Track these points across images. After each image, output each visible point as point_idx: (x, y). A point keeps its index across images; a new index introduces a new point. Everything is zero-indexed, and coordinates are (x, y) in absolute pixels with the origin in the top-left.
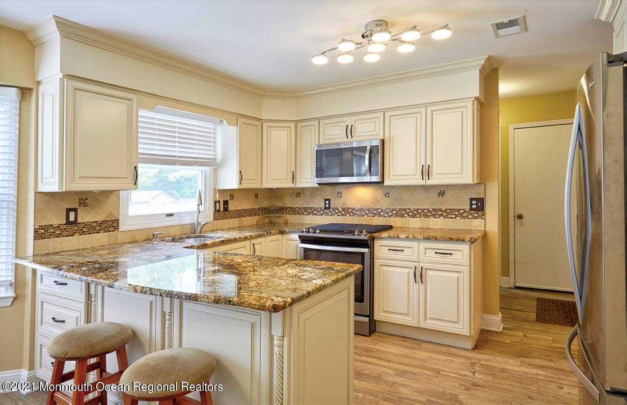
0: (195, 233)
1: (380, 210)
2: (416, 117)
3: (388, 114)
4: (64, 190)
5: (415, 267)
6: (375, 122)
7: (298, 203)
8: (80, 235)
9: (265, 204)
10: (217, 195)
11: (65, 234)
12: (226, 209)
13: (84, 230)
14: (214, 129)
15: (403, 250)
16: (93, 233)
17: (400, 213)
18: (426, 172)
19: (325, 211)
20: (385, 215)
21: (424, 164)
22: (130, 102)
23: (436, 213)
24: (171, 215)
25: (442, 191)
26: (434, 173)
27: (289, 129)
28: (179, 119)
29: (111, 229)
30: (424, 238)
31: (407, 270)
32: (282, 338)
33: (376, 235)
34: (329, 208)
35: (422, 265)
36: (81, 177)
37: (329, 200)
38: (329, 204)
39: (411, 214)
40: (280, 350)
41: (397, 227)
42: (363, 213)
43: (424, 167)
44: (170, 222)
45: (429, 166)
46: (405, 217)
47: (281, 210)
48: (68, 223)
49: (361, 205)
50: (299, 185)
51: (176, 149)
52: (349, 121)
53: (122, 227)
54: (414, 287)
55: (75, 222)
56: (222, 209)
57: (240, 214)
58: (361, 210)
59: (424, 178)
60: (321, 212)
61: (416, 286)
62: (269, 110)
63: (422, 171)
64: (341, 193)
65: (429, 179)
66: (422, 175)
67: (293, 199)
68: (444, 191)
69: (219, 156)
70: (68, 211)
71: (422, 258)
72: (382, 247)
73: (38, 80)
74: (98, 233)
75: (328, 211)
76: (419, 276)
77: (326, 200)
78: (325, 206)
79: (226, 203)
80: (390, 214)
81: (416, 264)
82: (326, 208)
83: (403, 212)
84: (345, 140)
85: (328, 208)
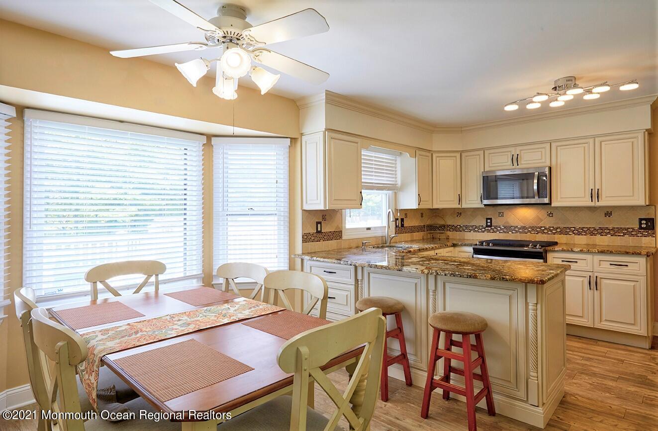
0: (386, 244)
1: (543, 228)
2: (584, 147)
3: (554, 145)
4: (327, 208)
5: (590, 276)
6: (541, 151)
7: (459, 222)
8: (323, 241)
9: (429, 222)
10: (399, 214)
11: (316, 239)
12: (402, 225)
13: (325, 237)
14: (396, 161)
15: (577, 262)
16: (329, 240)
17: (564, 231)
18: (595, 194)
19: (487, 228)
20: (549, 233)
21: (593, 188)
22: (356, 144)
23: (602, 231)
24: (369, 229)
25: (608, 212)
26: (604, 196)
27: (455, 158)
28: (375, 154)
29: (338, 238)
30: (598, 252)
31: (581, 279)
32: (536, 305)
33: (549, 248)
34: (491, 226)
35: (596, 274)
36: (335, 200)
37: (491, 219)
38: (491, 222)
39: (577, 232)
40: (535, 312)
41: (562, 244)
42: (526, 231)
43: (593, 191)
44: (369, 234)
45: (598, 189)
46: (570, 234)
47: (443, 227)
48: (318, 232)
49: (524, 224)
50: (464, 206)
51: (374, 178)
52: (515, 151)
53: (344, 237)
54: (589, 293)
55: (321, 232)
56: (400, 226)
57: (412, 230)
58: (524, 228)
59: (593, 200)
60: (483, 230)
61: (591, 292)
62: (439, 143)
63: (591, 194)
64: (503, 213)
65: (598, 201)
66: (592, 197)
67: (454, 217)
68: (611, 212)
69: (399, 183)
70: (318, 223)
71: (596, 268)
72: (555, 259)
73: (302, 132)
74: (332, 240)
75: (490, 228)
76: (594, 284)
77: (487, 219)
78: (487, 224)
79: (402, 220)
80: (554, 231)
81: (591, 274)
82: (487, 226)
83: (568, 230)
84: (512, 167)
85: (489, 225)
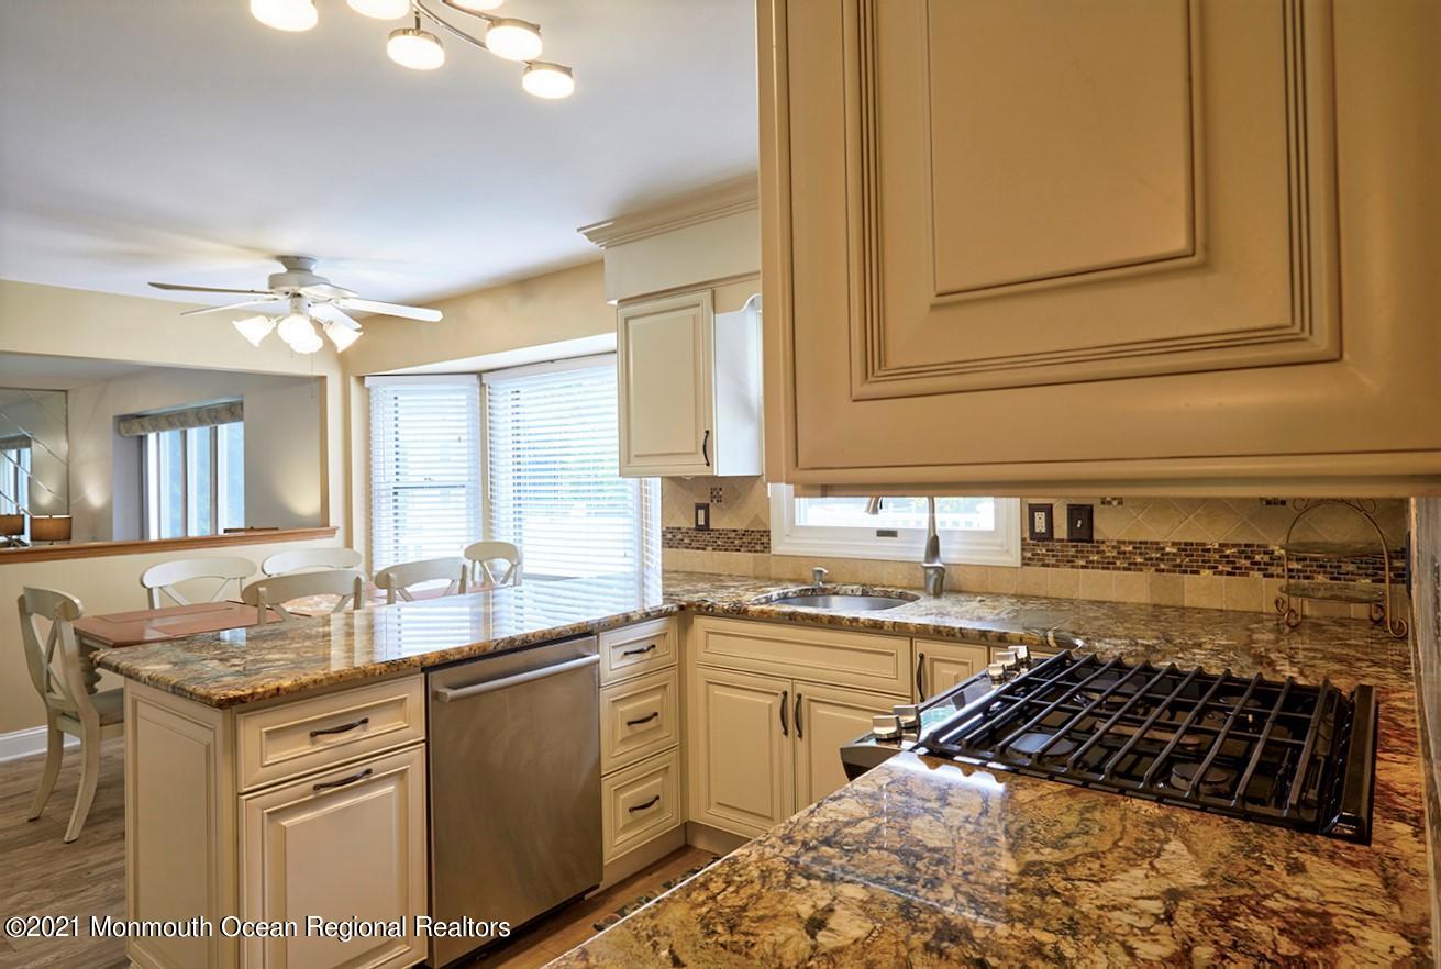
8: (714, 549)
11: (695, 544)
13: (719, 542)
16: (731, 550)
24: (891, 533)
29: (758, 547)
36: (637, 456)
44: (885, 549)
48: (699, 527)
53: (778, 547)
55: (706, 528)
70: (698, 507)
74: (739, 550)
